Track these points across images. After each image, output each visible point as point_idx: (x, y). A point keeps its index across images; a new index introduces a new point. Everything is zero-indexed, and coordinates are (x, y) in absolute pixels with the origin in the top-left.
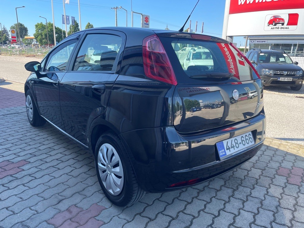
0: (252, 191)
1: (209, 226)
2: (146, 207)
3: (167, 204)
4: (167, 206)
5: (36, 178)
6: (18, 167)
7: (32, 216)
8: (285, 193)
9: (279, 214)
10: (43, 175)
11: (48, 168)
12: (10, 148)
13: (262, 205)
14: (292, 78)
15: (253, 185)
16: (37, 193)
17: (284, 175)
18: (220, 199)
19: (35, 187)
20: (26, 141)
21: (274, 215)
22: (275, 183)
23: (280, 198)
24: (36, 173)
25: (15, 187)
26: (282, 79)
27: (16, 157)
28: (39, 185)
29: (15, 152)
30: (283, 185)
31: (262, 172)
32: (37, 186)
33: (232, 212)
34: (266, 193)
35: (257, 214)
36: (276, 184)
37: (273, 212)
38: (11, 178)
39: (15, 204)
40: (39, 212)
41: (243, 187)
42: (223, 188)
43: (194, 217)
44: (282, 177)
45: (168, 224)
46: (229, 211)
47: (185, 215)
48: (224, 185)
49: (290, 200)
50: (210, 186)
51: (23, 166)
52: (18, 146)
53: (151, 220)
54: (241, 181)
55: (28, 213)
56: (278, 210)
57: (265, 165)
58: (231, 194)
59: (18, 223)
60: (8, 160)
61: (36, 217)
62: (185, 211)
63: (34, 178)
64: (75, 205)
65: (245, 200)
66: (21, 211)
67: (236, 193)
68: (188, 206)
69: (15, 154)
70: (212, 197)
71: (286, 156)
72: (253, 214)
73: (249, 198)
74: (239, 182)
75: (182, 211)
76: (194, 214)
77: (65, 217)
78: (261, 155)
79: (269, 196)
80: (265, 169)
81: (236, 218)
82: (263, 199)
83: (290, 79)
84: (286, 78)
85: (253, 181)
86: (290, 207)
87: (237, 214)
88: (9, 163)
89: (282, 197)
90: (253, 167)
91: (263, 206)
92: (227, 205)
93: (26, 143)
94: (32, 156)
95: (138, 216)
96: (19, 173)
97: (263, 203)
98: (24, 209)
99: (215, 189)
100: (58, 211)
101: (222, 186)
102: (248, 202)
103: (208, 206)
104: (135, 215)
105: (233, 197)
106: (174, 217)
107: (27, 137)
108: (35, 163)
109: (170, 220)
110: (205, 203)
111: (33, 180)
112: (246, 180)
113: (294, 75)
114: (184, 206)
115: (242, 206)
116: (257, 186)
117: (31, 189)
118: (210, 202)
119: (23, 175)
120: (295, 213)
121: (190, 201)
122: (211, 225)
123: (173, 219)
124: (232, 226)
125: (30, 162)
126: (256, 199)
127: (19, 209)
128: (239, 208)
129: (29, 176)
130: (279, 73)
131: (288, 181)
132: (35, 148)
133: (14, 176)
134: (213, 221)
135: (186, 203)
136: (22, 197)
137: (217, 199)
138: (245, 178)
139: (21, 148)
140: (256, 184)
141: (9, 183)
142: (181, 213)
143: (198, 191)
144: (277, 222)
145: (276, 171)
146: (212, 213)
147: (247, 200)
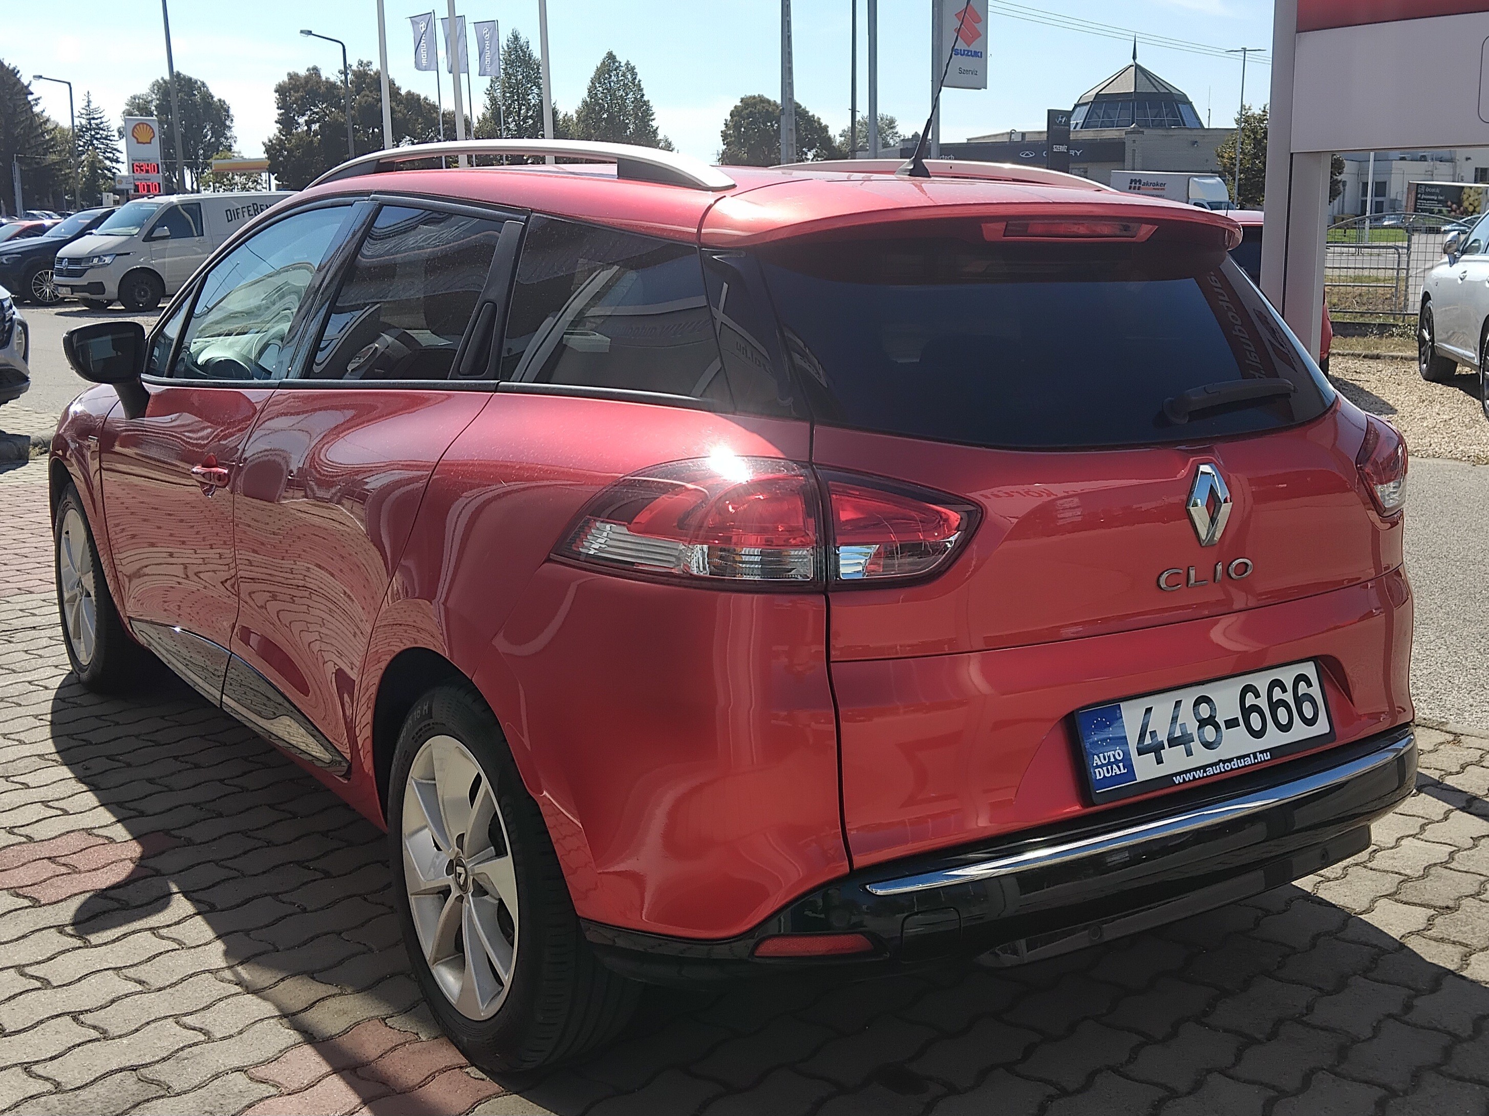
7: (182, 1049)
10: (249, 894)
11: (274, 868)
20: (175, 750)
39: (113, 1001)
40: (219, 1036)
52: (139, 771)
55: (166, 1038)
59: (121, 1070)
60: (89, 830)
61: (202, 1053)
66: (137, 1030)
88: (93, 841)
93: (176, 758)
94: (203, 814)
98: (149, 1023)
108: (215, 845)
125: (189, 842)
132: (221, 781)
139: (151, 781)
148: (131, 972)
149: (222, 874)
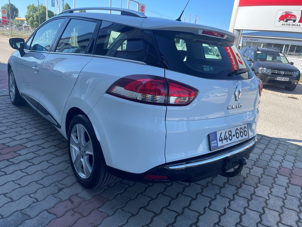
0: (256, 189)
1: (215, 224)
2: (150, 200)
3: (171, 199)
4: (171, 201)
5: (34, 164)
6: (15, 152)
7: (31, 204)
8: (288, 194)
9: (284, 214)
10: (41, 161)
11: (46, 154)
12: (5, 131)
13: (267, 204)
14: (289, 78)
15: (256, 184)
16: (36, 180)
17: (285, 175)
18: (224, 197)
19: (33, 174)
20: (21, 125)
21: (279, 215)
22: (277, 182)
23: (284, 198)
24: (33, 159)
25: (13, 173)
26: (279, 79)
27: (11, 141)
28: (38, 171)
29: (10, 135)
30: (286, 185)
31: (263, 170)
32: (36, 172)
33: (238, 211)
34: (269, 192)
35: (263, 214)
36: (279, 184)
37: (279, 212)
38: (7, 163)
39: (13, 190)
40: (39, 200)
41: (246, 186)
42: (226, 185)
43: (200, 214)
44: (284, 177)
45: (174, 220)
46: (234, 209)
47: (191, 211)
48: (227, 182)
49: (294, 201)
50: (213, 183)
51: (19, 150)
52: (13, 130)
53: (156, 215)
54: (244, 179)
55: (27, 201)
56: (283, 211)
57: (267, 164)
58: (235, 192)
59: (17, 211)
60: (4, 144)
61: (36, 206)
62: (190, 207)
63: (32, 164)
64: (76, 195)
65: (250, 199)
66: (20, 199)
67: (240, 190)
68: (193, 202)
69: (10, 138)
70: (216, 194)
71: (285, 156)
72: (259, 214)
73: (253, 196)
74: (242, 180)
75: (187, 207)
76: (200, 211)
77: (66, 207)
78: (261, 153)
79: (273, 195)
80: (266, 168)
81: (242, 216)
82: (268, 198)
83: (287, 79)
84: (283, 78)
85: (256, 180)
86: (294, 208)
87: (243, 213)
88: (5, 146)
89: (286, 197)
90: (254, 165)
91: (268, 206)
92: (232, 202)
93: (21, 127)
94: (28, 140)
95: (142, 210)
96: (16, 158)
97: (268, 203)
98: (22, 196)
99: (218, 186)
100: (58, 199)
101: (225, 183)
102: (253, 201)
103: (213, 203)
104: (140, 209)
105: (238, 195)
106: (180, 213)
107: (22, 121)
108: (32, 148)
109: (176, 215)
110: (210, 200)
111: (31, 166)
112: (248, 178)
113: (291, 75)
114: (189, 202)
115: (247, 205)
116: (260, 185)
117: (29, 175)
118: (214, 199)
119: (20, 160)
120: (300, 214)
121: (194, 197)
122: (218, 223)
123: (179, 215)
124: (239, 226)
125: (26, 147)
126: (260, 198)
127: (17, 196)
128: (244, 207)
129: (27, 161)
130: (276, 73)
131: (290, 181)
132: (31, 133)
133: (10, 160)
134: (220, 219)
135: (191, 199)
136: (20, 183)
137: (222, 196)
138: (247, 176)
139: (16, 132)
140: (259, 182)
141: (6, 167)
142: (186, 209)
143: (202, 187)
144: (283, 223)
145: (278, 171)
146: (218, 210)
147: (252, 199)
148: (17, 182)
149: (35, 155)
